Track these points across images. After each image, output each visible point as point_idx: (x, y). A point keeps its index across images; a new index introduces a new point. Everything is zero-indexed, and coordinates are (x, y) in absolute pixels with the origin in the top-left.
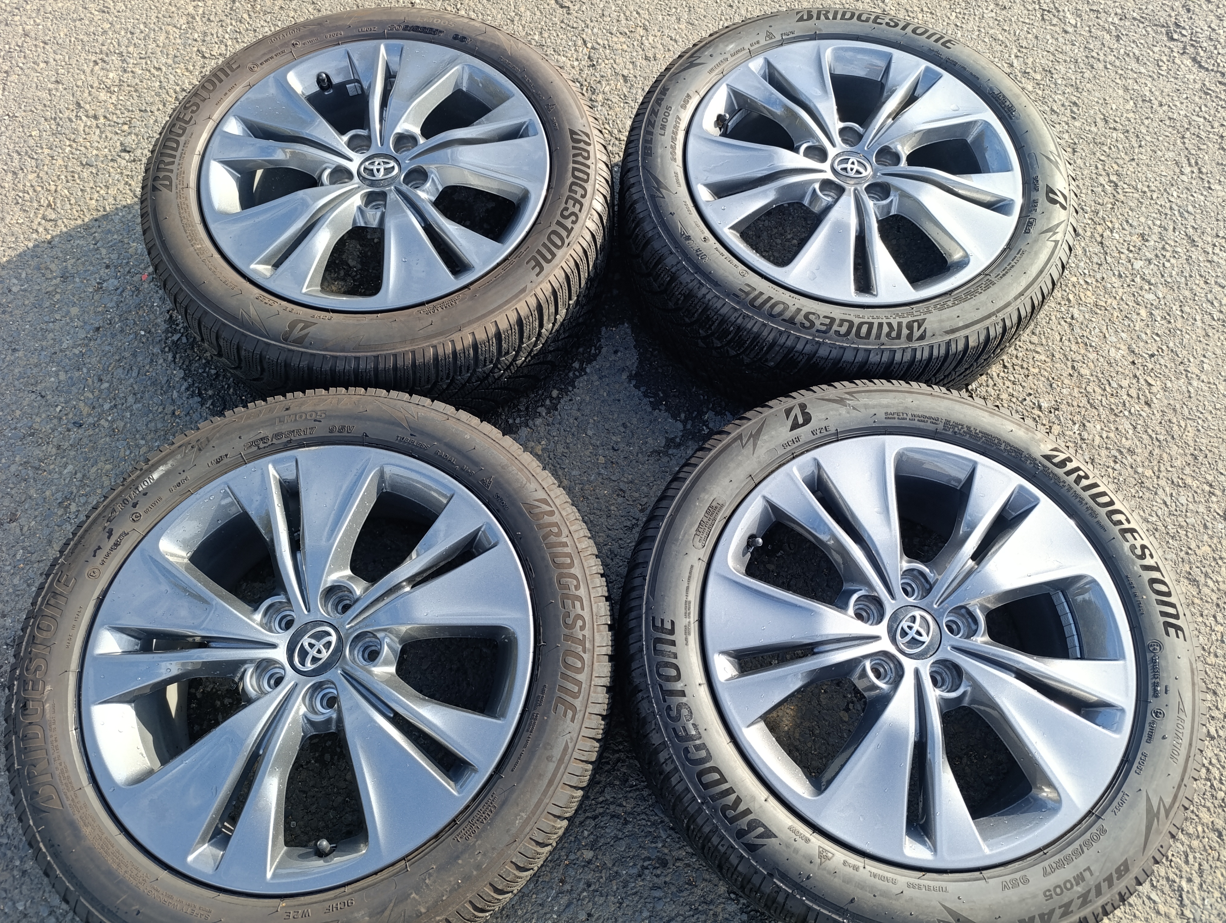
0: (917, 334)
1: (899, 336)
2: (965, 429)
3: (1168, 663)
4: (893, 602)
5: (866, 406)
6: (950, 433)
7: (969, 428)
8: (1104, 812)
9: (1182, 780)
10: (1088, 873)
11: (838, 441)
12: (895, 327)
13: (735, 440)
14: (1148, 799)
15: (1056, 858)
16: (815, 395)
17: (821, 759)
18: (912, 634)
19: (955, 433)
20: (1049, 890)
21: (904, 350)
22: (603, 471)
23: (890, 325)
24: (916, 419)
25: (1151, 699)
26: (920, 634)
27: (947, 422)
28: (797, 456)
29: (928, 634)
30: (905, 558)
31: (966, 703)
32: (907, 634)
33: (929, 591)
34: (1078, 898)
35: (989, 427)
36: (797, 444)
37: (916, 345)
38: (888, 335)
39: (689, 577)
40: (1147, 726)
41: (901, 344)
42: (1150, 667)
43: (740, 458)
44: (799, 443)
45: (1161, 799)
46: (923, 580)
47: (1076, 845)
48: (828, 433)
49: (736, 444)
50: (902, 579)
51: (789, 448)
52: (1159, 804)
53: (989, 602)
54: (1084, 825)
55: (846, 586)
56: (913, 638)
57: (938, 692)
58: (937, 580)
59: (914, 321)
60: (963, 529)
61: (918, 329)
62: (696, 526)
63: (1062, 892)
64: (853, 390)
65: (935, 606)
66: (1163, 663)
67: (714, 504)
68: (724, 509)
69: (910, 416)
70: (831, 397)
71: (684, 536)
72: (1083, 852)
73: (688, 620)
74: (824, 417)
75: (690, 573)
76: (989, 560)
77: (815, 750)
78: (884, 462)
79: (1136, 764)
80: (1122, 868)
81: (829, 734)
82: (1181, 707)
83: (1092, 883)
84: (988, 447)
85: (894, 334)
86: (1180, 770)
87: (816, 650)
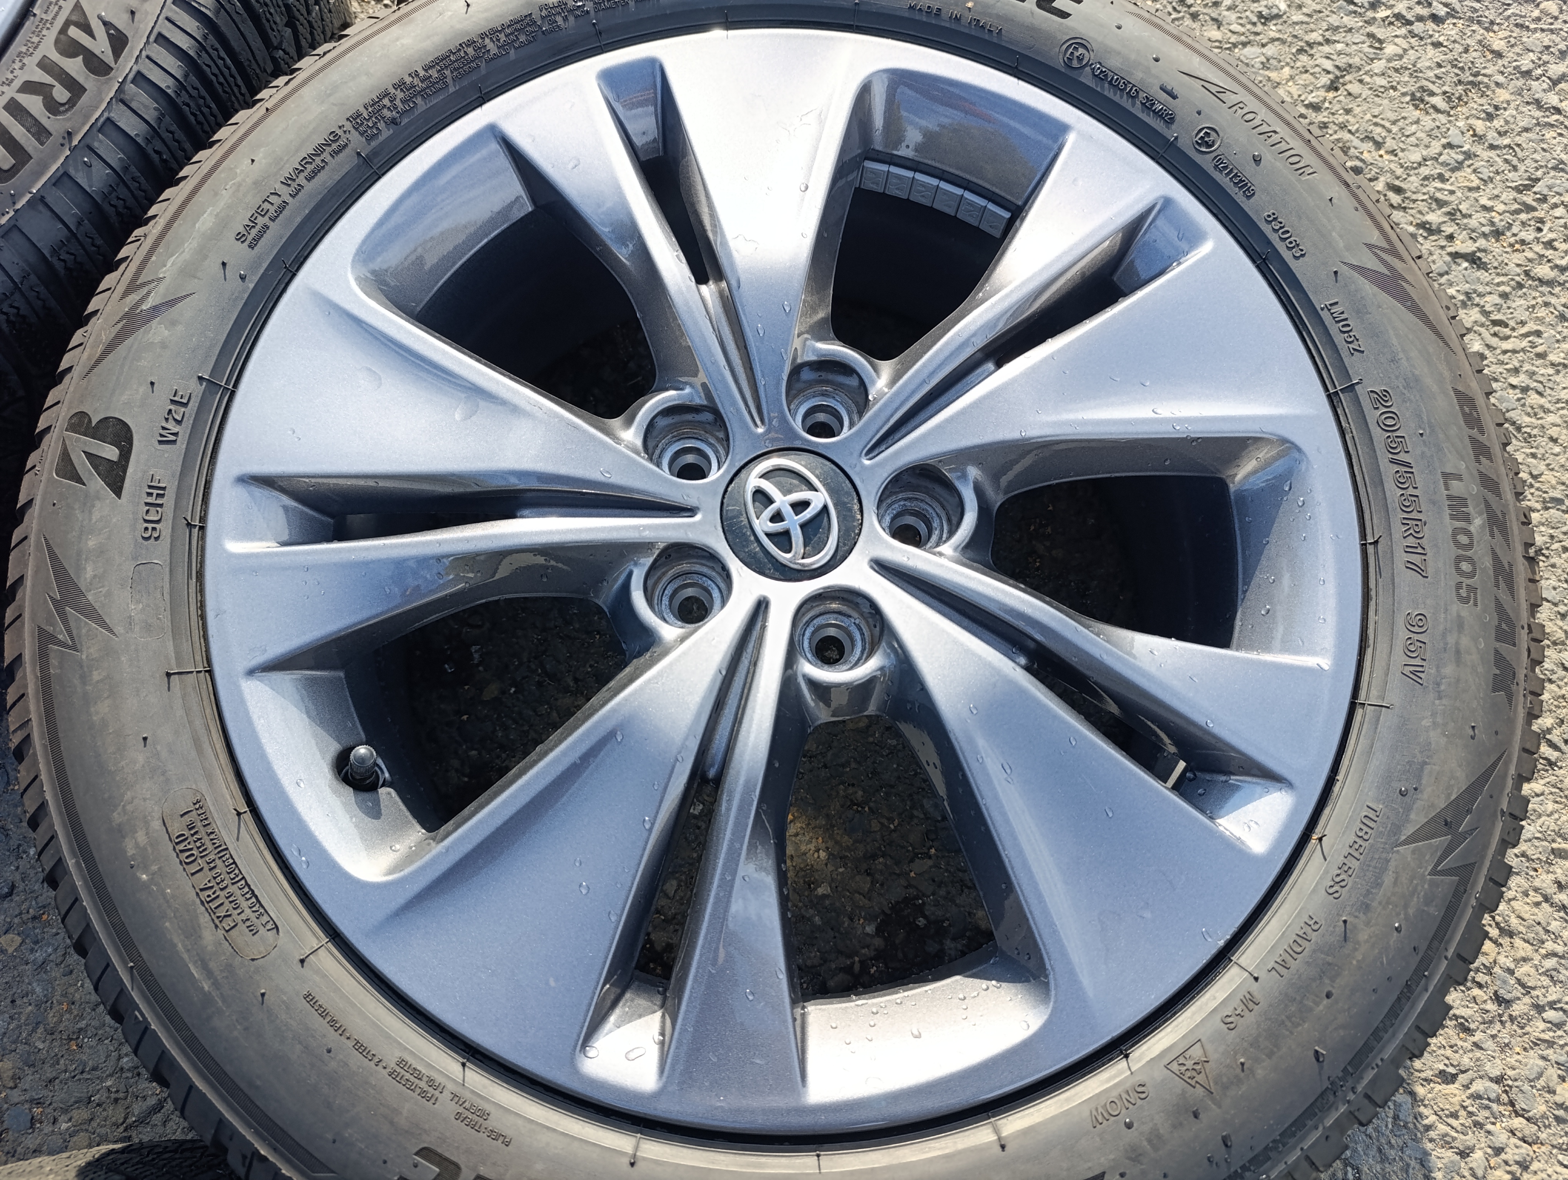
0: (101, 46)
1: (76, 89)
2: (400, 95)
3: (1119, 53)
4: (698, 517)
5: (188, 272)
6: (386, 133)
7: (400, 85)
8: (1345, 373)
9: (1347, 185)
10: (1454, 483)
11: (233, 394)
12: (48, 79)
13: (43, 655)
14: (1361, 270)
15: (1398, 530)
16: (75, 373)
17: (912, 817)
18: (793, 522)
19: (394, 122)
20: (1459, 586)
21: (120, 98)
22: (39, 956)
23: (29, 87)
24: (301, 180)
25: (1171, 134)
26: (805, 504)
27: (355, 119)
28: (203, 519)
29: (813, 488)
30: (615, 423)
31: (997, 499)
32: (786, 534)
33: (719, 421)
34: (1492, 535)
35: (427, 45)
36: (168, 501)
37: (126, 66)
38: (53, 107)
39: (333, 1023)
40: (1217, 176)
41: (100, 93)
42: (1109, 93)
43: (96, 676)
44: (170, 494)
45: (1370, 246)
46: (689, 417)
47: (1389, 471)
48: (194, 405)
49: (54, 661)
50: (659, 465)
51: (165, 528)
52: (1376, 254)
53: (814, 309)
54: (1352, 427)
55: (604, 599)
56: (803, 526)
57: (947, 548)
58: (704, 385)
59: (63, 30)
60: (623, 254)
61: (91, 34)
62: (204, 919)
63: (1470, 560)
64: (129, 274)
65: (760, 430)
66: (1113, 63)
67: (178, 827)
68: (209, 802)
69: (285, 191)
70: (106, 337)
71: (209, 973)
72: (1407, 465)
73: (447, 1095)
74: (145, 388)
75: (323, 1013)
76: (725, 243)
77: (891, 820)
78: (357, 321)
79: (1281, 248)
80: (1467, 410)
81: (875, 773)
82: (1214, 89)
83: (1475, 489)
84: (474, 77)
85: (61, 94)
86: (1329, 177)
87: (712, 773)
